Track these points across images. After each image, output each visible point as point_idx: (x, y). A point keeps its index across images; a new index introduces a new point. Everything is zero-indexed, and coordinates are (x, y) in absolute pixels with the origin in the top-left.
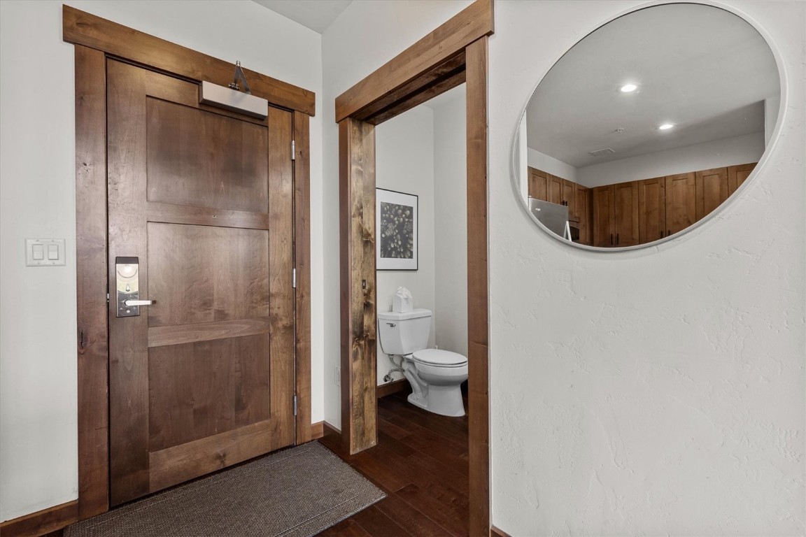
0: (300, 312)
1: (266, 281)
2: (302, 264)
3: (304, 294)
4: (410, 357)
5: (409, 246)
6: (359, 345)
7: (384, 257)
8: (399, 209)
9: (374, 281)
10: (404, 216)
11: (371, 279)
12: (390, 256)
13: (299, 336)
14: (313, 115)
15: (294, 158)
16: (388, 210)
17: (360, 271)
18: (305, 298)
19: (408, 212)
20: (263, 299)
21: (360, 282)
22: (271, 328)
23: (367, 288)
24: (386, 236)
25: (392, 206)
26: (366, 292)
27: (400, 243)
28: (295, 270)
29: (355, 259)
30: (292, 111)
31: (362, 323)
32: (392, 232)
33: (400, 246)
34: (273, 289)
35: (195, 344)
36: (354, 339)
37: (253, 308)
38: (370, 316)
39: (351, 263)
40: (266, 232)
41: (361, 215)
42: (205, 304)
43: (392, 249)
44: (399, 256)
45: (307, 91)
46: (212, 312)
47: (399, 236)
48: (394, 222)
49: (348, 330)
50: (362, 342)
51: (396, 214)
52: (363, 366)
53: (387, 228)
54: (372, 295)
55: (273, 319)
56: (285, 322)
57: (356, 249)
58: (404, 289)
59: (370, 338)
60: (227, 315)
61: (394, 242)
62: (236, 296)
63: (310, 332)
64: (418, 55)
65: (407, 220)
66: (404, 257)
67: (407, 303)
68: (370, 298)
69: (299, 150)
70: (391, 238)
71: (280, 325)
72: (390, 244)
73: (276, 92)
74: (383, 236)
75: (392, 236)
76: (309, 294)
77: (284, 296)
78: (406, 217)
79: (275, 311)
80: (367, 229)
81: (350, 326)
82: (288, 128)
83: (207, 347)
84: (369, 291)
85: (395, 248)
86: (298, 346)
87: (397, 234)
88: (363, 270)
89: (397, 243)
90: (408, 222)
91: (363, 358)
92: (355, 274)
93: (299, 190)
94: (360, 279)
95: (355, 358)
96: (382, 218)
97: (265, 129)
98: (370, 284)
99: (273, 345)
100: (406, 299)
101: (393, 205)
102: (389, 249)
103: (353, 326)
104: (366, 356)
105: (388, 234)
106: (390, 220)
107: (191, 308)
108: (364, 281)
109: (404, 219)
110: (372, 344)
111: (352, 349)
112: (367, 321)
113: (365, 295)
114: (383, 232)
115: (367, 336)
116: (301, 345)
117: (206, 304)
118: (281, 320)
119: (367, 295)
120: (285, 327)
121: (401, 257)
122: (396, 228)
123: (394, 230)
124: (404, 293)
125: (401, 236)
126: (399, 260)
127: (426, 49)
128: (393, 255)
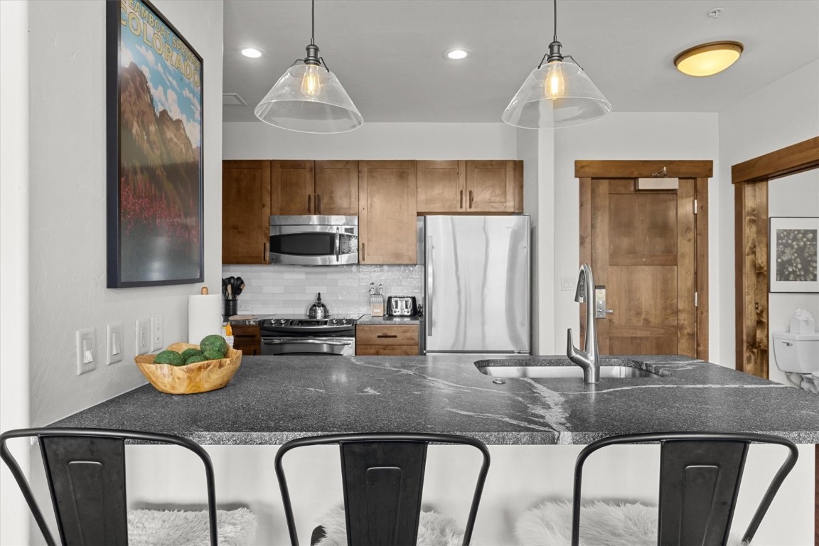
0: (700, 325)
1: (675, 300)
2: (702, 289)
3: (704, 311)
4: (810, 376)
5: (811, 269)
6: (753, 352)
7: (780, 280)
8: (798, 233)
9: (766, 304)
10: (805, 239)
11: (764, 302)
12: (787, 279)
13: (700, 342)
14: (712, 176)
15: (696, 212)
16: (785, 236)
17: (753, 296)
18: (705, 314)
19: (810, 236)
20: (673, 313)
21: (754, 304)
22: (679, 334)
23: (760, 309)
24: (783, 261)
25: (789, 232)
26: (759, 312)
27: (800, 266)
28: (696, 293)
29: (748, 287)
30: (695, 178)
31: (755, 336)
32: (790, 257)
33: (800, 270)
34: (680, 307)
35: (632, 338)
36: (747, 347)
37: (667, 319)
38: (762, 332)
39: (745, 290)
40: (675, 267)
41: (754, 253)
42: (637, 314)
43: (790, 273)
44: (798, 279)
45: (706, 161)
46: (642, 319)
47: (798, 260)
48: (792, 247)
49: (742, 340)
50: (755, 350)
51: (795, 239)
52: (756, 369)
53: (783, 253)
54: (764, 315)
55: (679, 328)
56: (688, 330)
57: (749, 279)
58: (804, 311)
59: (762, 347)
60: (650, 322)
61: (792, 265)
62: (656, 310)
63: (708, 339)
64: (802, 152)
65: (809, 243)
66: (805, 280)
67: (808, 325)
68: (762, 317)
69: (700, 206)
70: (789, 262)
71: (685, 332)
72: (787, 269)
73: (683, 169)
74: (779, 260)
75: (791, 260)
76: (707, 311)
77: (688, 312)
78: (808, 240)
79: (681, 322)
80: (760, 263)
81: (745, 337)
82: (692, 192)
83: (638, 341)
84: (762, 312)
85: (794, 272)
86: (699, 349)
87: (796, 258)
88: (756, 295)
89: (796, 267)
90: (810, 245)
91: (756, 363)
92: (748, 298)
93: (700, 235)
94: (753, 302)
95: (749, 360)
96: (778, 244)
97: (675, 195)
98: (762, 306)
99: (680, 346)
100: (807, 322)
101: (791, 230)
102: (786, 273)
103: (747, 337)
104: (759, 361)
105: (785, 258)
106: (786, 245)
107: (629, 316)
108: (757, 304)
109: (805, 243)
110: (764, 353)
111: (746, 354)
112: (759, 334)
113: (758, 314)
114: (778, 257)
115: (760, 346)
116: (701, 348)
117: (639, 314)
118: (686, 328)
119: (760, 315)
120: (689, 334)
121: (801, 280)
122: (795, 252)
123: (793, 254)
124: (803, 315)
125: (801, 259)
126: (798, 283)
127: (807, 149)
128: (791, 279)
